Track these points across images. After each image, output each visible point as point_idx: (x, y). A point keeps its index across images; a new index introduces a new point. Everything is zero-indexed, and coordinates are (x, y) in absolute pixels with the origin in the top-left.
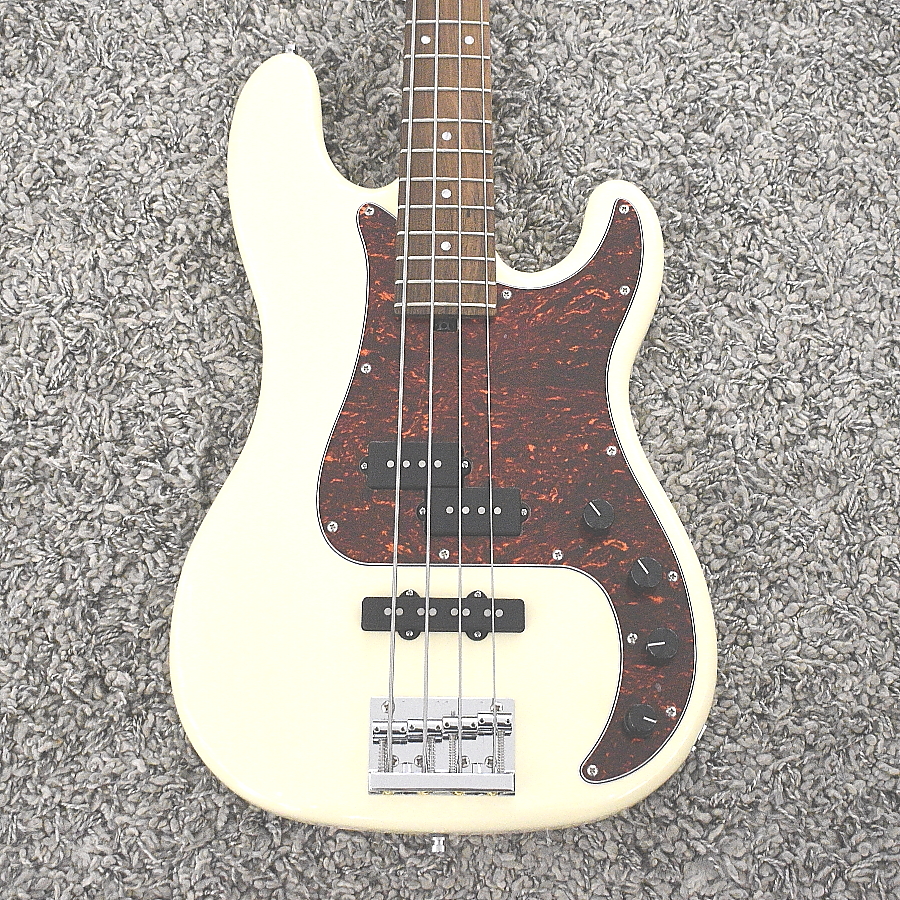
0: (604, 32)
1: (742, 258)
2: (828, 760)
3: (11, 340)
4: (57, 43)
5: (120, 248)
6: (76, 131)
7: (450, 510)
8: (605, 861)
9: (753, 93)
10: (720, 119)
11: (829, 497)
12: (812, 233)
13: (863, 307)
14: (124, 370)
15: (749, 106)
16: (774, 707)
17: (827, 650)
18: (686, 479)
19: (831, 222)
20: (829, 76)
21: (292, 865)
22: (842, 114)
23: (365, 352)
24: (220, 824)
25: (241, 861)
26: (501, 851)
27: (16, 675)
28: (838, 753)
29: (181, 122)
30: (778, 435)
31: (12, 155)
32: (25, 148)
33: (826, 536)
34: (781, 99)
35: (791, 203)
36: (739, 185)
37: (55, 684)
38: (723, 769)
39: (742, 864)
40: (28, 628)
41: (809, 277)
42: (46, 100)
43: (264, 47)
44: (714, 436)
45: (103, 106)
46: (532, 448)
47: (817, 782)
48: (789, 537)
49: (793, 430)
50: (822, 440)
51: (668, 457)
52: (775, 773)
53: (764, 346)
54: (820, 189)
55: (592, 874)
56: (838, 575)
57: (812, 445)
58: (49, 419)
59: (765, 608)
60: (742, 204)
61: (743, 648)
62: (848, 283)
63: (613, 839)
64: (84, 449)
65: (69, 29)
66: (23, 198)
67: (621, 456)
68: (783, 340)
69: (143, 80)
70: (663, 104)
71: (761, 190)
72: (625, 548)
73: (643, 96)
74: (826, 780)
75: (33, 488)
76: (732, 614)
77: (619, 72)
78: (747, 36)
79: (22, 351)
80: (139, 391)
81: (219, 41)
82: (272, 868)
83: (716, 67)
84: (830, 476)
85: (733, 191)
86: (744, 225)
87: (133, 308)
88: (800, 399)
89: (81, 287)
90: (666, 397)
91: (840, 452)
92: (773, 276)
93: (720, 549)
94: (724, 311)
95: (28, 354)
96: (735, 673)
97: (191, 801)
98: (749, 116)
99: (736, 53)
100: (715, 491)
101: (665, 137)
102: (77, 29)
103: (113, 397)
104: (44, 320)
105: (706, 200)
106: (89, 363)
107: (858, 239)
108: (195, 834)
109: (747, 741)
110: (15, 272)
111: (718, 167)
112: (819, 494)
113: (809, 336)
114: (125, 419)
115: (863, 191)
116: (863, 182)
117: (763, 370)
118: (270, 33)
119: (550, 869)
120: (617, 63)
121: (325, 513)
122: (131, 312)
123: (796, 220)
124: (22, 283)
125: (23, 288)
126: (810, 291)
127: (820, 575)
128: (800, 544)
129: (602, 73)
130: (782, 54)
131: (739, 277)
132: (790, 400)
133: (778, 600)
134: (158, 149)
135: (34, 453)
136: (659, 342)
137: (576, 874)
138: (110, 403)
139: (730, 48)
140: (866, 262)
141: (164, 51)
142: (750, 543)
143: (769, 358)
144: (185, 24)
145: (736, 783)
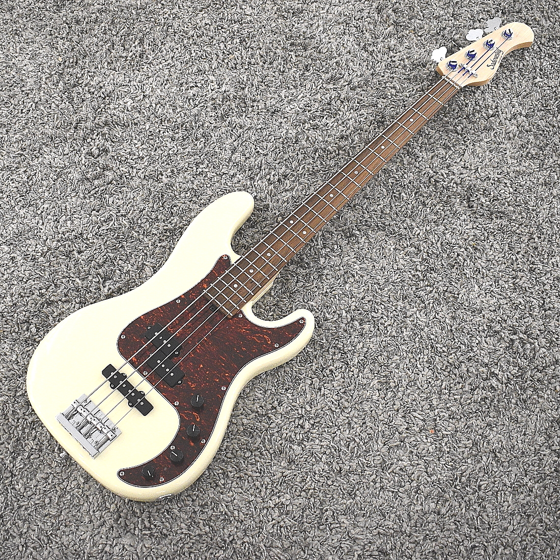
0: (357, 267)
1: (331, 371)
2: (202, 545)
3: (100, 212)
4: (194, 141)
5: (153, 212)
6: (175, 170)
7: (159, 362)
8: (108, 509)
9: (386, 324)
10: (368, 323)
11: (284, 468)
12: (362, 383)
13: (355, 420)
14: (120, 246)
15: (381, 327)
16: (202, 514)
17: (236, 512)
18: (245, 421)
19: (371, 385)
20: (417, 339)
21: (24, 423)
22: (410, 355)
23: (183, 297)
24: (18, 394)
25: (13, 409)
26: (82, 477)
27: (9, 303)
28: (207, 546)
29: (206, 190)
30: (287, 434)
31: (152, 162)
32: (157, 163)
33: (272, 479)
34: (394, 334)
35: (364, 368)
36: (353, 348)
37: (16, 315)
38: (167, 516)
39: (144, 549)
40: (25, 294)
41: (347, 396)
42: (176, 154)
43: (251, 189)
44: (267, 416)
45: (189, 169)
46: (201, 366)
47: (191, 548)
48: (259, 468)
49: (293, 437)
50: (300, 448)
51: (247, 410)
52: (182, 533)
53: (311, 404)
54: (379, 372)
55: (100, 509)
56: (263, 494)
57: (295, 447)
58: (88, 243)
59: (230, 482)
60: (348, 355)
61: (211, 487)
62: (358, 409)
63: (116, 505)
64: (88, 258)
65: (202, 139)
66: (142, 176)
67: (224, 393)
68: (319, 407)
69: (207, 170)
70: (354, 304)
71: (359, 356)
72: (198, 420)
73: (350, 296)
74: (195, 550)
75: (64, 257)
76: (218, 474)
77: (350, 283)
78: (402, 305)
79: (99, 217)
80: (118, 255)
81: (240, 177)
82: (18, 419)
83: (383, 306)
84: (291, 462)
85: (350, 348)
86: (342, 362)
87: (140, 231)
88: (306, 430)
89: (132, 214)
90: (265, 392)
91: (302, 457)
92: (335, 385)
93: (234, 451)
94: (309, 382)
95: (100, 220)
96: (201, 492)
97: (18, 380)
98: (378, 329)
99: (393, 308)
100: (250, 433)
101: (344, 314)
102: (204, 141)
103: (110, 251)
104: (113, 214)
105: (338, 344)
106: (113, 236)
107: (375, 398)
108: (9, 390)
109: (183, 515)
110: (120, 195)
111: (353, 337)
112: (282, 464)
113: (329, 414)
114: (107, 260)
115: (392, 384)
116: (395, 382)
117: (303, 411)
118: (256, 186)
119: (90, 495)
120: (352, 280)
121: (125, 332)
122: (138, 232)
123: (360, 374)
124: (119, 199)
125: (118, 201)
126: (343, 400)
127: (258, 488)
128: (260, 473)
129: (344, 278)
130: (408, 321)
131: (324, 376)
132: (302, 427)
133: (237, 483)
134: (192, 193)
135: (74, 248)
136: (280, 373)
137: (96, 504)
138: (107, 252)
139: (394, 305)
140: (371, 407)
141: (221, 167)
142: (245, 459)
143: (309, 409)
144: (235, 164)
145: (167, 524)
